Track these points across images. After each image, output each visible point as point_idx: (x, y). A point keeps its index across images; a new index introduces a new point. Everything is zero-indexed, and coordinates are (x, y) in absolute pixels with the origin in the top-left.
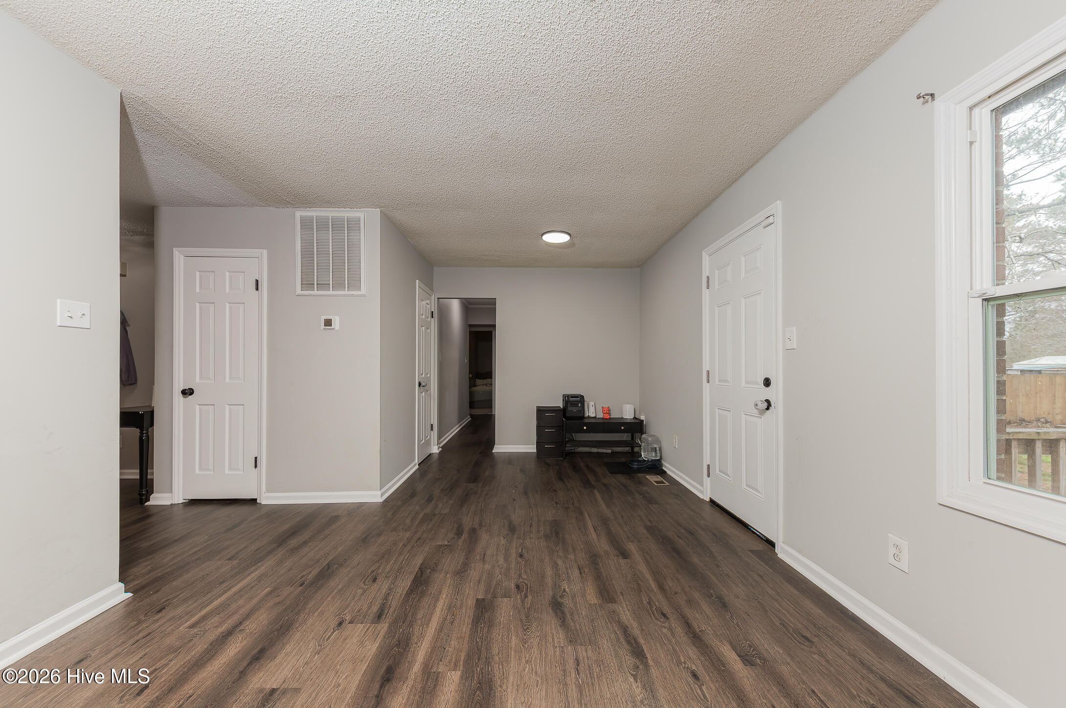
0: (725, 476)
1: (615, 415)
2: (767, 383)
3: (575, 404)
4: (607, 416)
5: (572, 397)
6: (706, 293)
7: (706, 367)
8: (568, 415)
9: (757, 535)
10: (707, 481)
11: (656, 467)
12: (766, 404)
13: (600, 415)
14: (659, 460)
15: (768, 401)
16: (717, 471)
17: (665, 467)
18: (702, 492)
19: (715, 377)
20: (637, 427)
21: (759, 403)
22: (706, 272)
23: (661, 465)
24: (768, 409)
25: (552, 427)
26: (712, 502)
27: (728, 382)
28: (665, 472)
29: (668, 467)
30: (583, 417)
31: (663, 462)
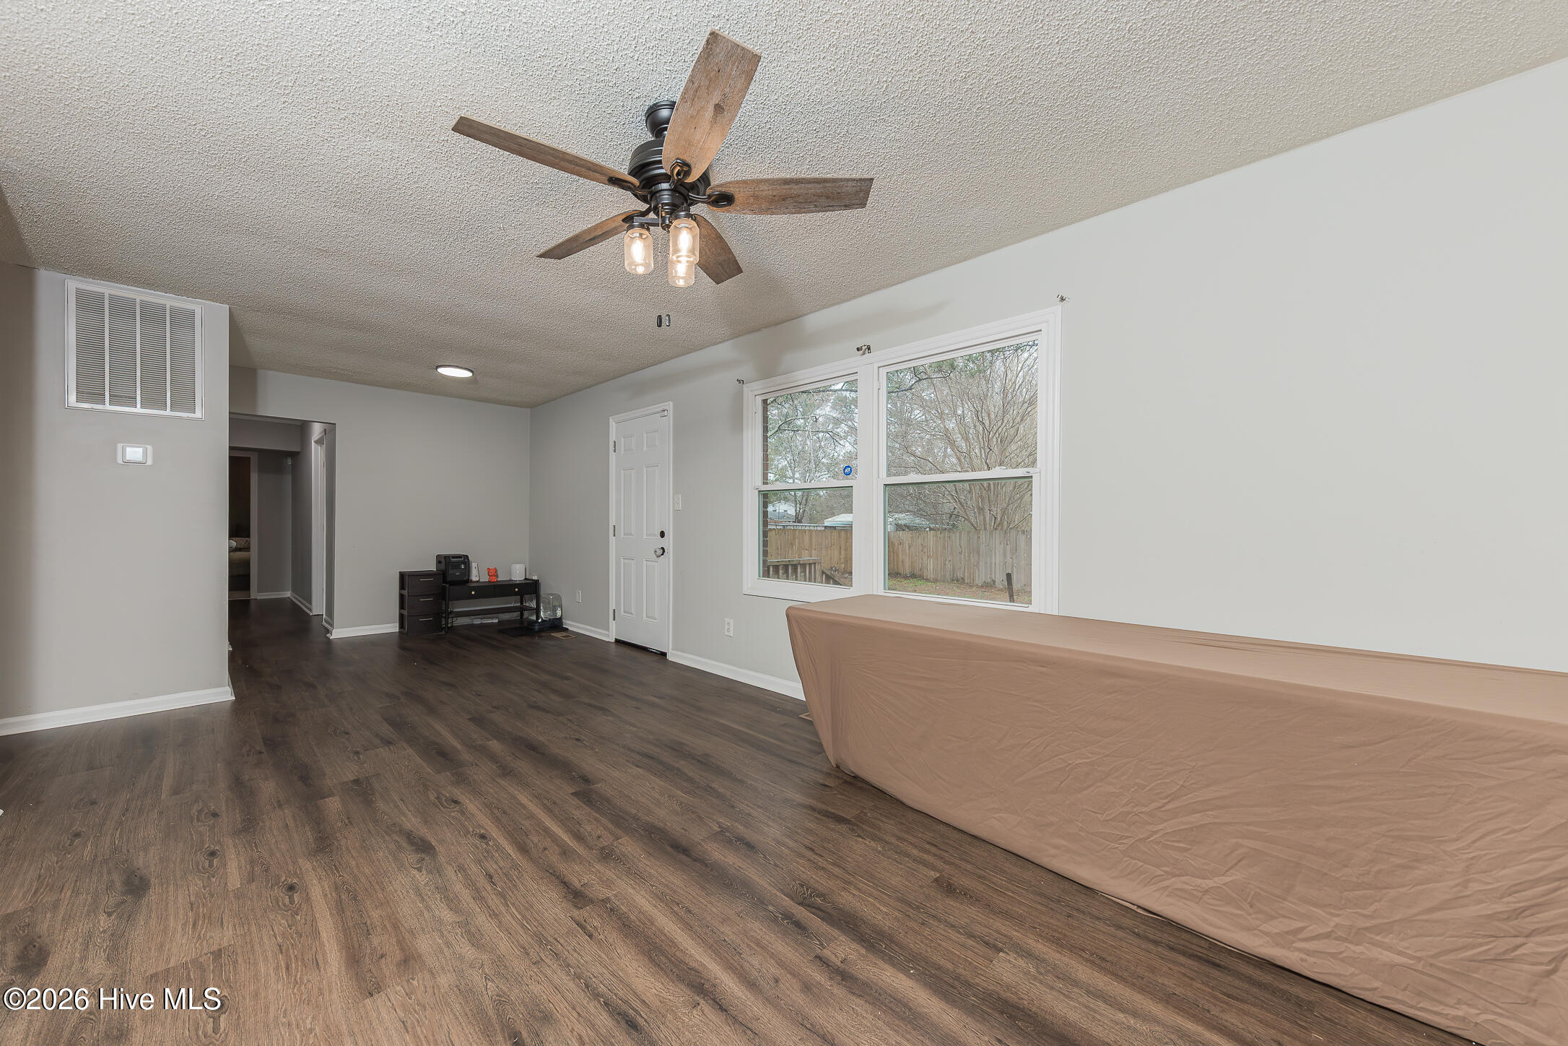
0: (629, 615)
1: (502, 577)
2: (662, 534)
3: (457, 566)
4: (494, 579)
5: (453, 558)
6: (612, 456)
7: (612, 522)
8: (449, 579)
9: (655, 653)
10: (613, 624)
11: (556, 625)
12: (662, 551)
13: (485, 578)
14: (560, 619)
15: (663, 548)
16: (622, 613)
17: (566, 624)
18: (608, 636)
19: (621, 532)
20: (530, 588)
21: (658, 550)
22: (613, 437)
23: (562, 623)
24: (662, 554)
25: (428, 596)
26: (617, 641)
27: (631, 535)
28: (567, 629)
29: (570, 625)
30: (469, 581)
31: (564, 621)
